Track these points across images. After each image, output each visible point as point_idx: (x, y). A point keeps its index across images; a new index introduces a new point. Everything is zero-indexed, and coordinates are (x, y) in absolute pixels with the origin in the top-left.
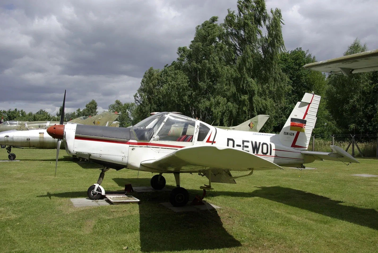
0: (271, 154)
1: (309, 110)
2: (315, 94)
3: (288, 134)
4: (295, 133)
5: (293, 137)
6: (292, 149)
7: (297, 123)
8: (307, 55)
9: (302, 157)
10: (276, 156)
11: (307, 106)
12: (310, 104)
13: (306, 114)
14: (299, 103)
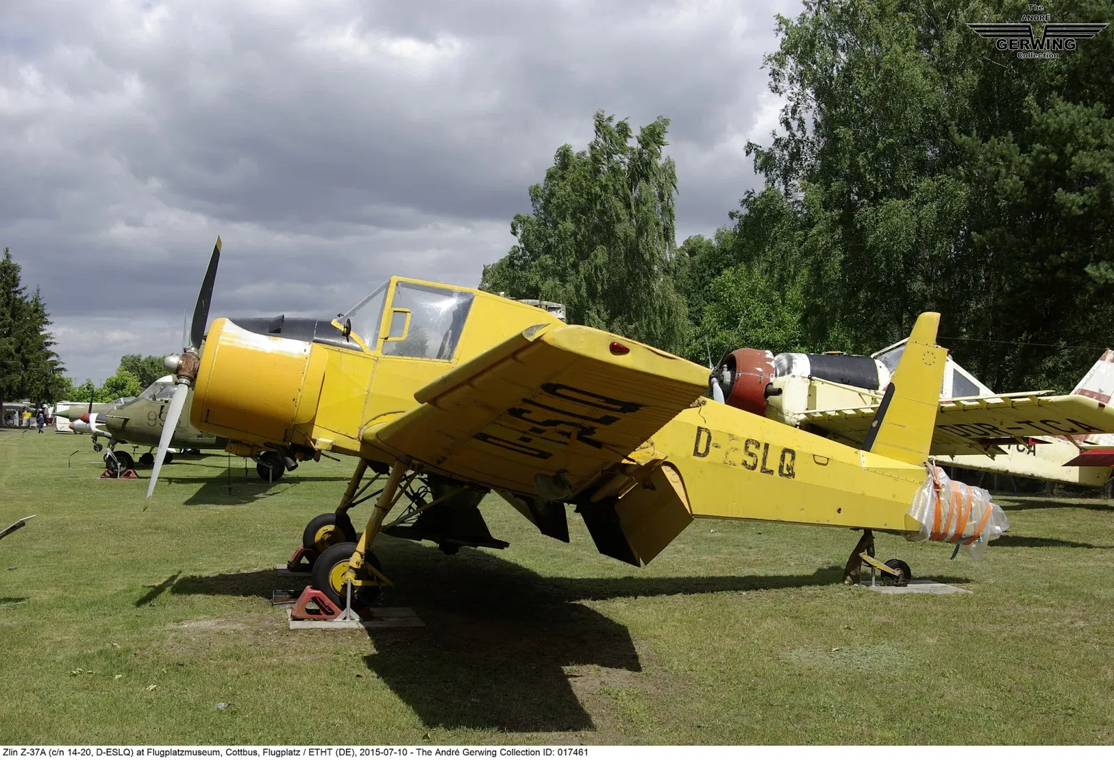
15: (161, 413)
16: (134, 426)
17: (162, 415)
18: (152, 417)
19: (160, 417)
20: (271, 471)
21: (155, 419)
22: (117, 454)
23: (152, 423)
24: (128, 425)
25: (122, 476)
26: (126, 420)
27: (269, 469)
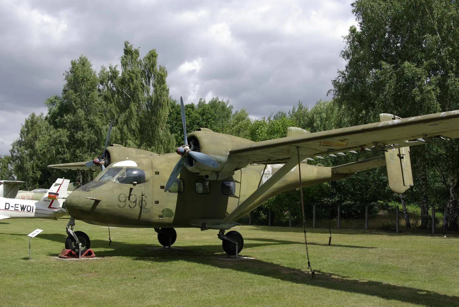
0: (32, 211)
1: (61, 187)
2: (65, 178)
3: (46, 201)
4: (51, 200)
5: (50, 203)
6: (49, 209)
7: (52, 195)
8: (228, 106)
9: (53, 214)
10: (36, 213)
11: (59, 186)
12: (61, 184)
13: (59, 190)
14: (54, 184)
15: (130, 195)
16: (105, 207)
17: (131, 197)
18: (123, 199)
19: (129, 199)
20: (237, 246)
21: (125, 201)
22: (78, 233)
23: (122, 204)
24: (98, 207)
25: (83, 255)
26: (97, 202)
27: (235, 245)
